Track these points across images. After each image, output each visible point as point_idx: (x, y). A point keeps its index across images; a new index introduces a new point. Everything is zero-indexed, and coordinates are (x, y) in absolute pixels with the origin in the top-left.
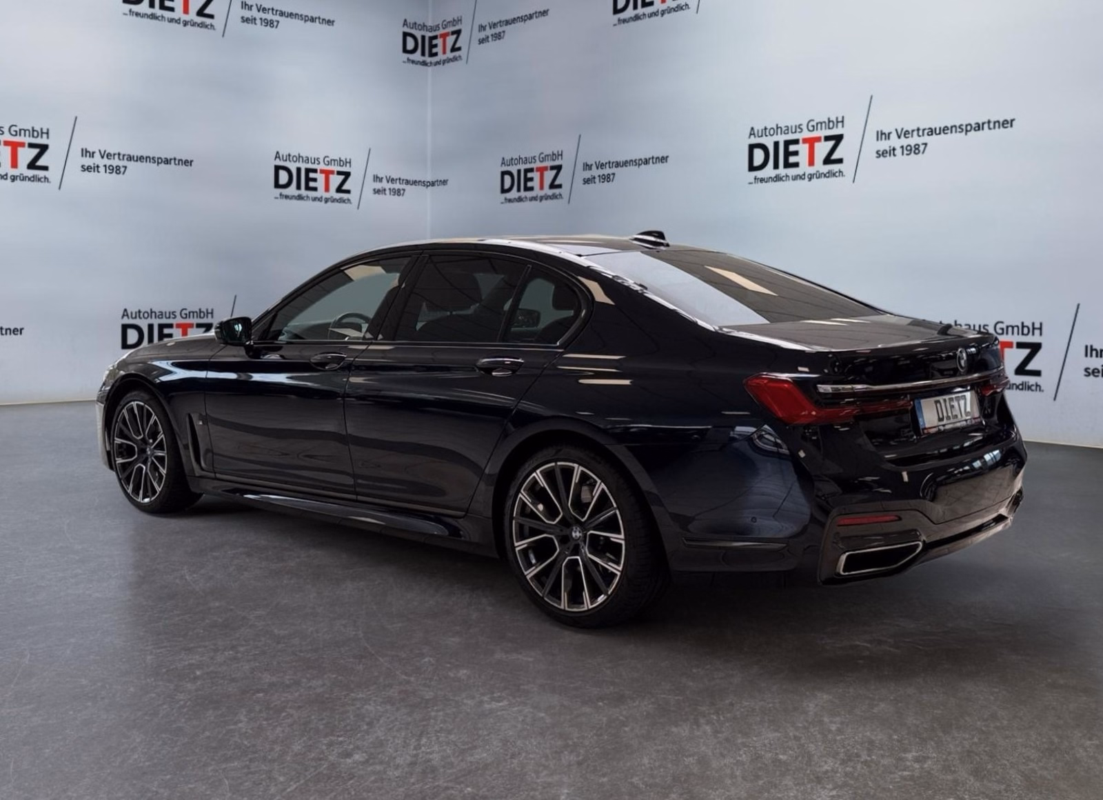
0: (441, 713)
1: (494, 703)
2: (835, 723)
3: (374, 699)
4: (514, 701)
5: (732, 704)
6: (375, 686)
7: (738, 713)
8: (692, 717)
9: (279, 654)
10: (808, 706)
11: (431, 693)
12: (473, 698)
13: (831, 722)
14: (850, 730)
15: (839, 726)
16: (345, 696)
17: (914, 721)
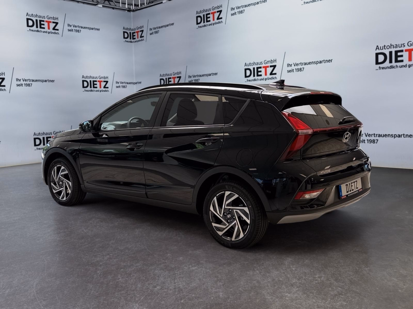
0: (178, 272)
1: (193, 268)
2: (294, 267)
3: (157, 268)
4: (199, 267)
5: (263, 263)
6: (156, 265)
7: (265, 266)
8: (252, 268)
9: (123, 255)
10: (285, 263)
11: (173, 266)
12: (186, 266)
13: (293, 267)
14: (298, 270)
15: (295, 268)
16: (148, 268)
17: (317, 265)
